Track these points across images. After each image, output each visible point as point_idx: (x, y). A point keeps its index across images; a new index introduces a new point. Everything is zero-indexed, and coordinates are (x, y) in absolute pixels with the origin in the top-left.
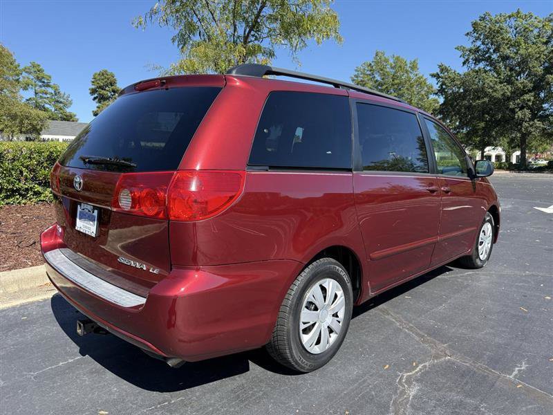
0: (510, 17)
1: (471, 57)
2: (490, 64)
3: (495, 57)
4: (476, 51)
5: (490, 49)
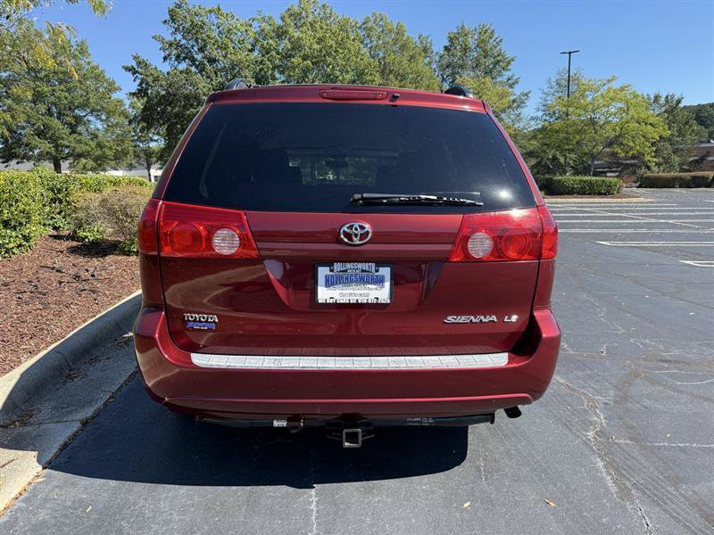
0: (210, 12)
1: (174, 52)
2: (194, 64)
3: (199, 57)
4: (178, 45)
5: (193, 46)
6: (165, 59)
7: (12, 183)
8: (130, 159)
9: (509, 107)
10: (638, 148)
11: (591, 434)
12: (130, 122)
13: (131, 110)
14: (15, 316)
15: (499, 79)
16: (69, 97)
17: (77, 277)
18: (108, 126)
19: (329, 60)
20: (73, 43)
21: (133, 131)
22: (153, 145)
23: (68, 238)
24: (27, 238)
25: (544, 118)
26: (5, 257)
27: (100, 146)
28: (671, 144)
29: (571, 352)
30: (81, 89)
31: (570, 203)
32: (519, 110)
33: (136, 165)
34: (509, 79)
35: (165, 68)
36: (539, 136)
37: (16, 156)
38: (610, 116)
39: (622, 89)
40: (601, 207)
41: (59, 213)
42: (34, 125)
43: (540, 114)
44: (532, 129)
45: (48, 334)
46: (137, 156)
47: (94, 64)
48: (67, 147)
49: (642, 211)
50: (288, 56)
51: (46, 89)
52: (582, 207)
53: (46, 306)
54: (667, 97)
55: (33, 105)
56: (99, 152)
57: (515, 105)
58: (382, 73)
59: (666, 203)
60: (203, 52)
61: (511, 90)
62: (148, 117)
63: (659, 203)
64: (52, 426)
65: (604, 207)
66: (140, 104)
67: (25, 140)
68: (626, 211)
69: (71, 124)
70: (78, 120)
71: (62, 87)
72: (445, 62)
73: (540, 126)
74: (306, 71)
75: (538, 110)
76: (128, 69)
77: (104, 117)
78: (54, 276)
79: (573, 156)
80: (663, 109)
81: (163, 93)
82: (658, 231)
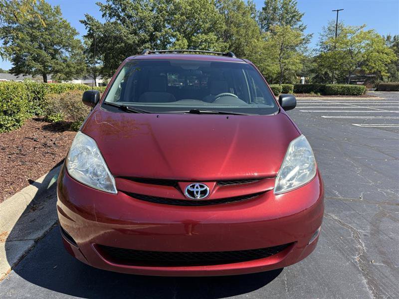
1: (108, 12)
2: (119, 19)
3: (122, 14)
4: (110, 8)
5: (119, 8)
6: (103, 16)
7: (8, 89)
8: (85, 73)
9: (300, 43)
10: (377, 67)
11: (357, 258)
12: (84, 52)
13: (85, 45)
14: (4, 170)
15: (295, 27)
16: (51, 39)
17: (45, 145)
18: (72, 55)
19: (196, 15)
20: (52, 7)
21: (86, 57)
22: (97, 65)
23: (43, 120)
24: (18, 121)
25: (321, 50)
26: (5, 132)
27: (68, 66)
28: (396, 65)
29: (341, 197)
30: (58, 34)
31: (336, 100)
32: (307, 45)
33: (88, 77)
34: (300, 26)
35: (103, 21)
36: (318, 61)
37: (22, 72)
38: (361, 48)
39: (369, 32)
40: (354, 102)
41: (39, 106)
42: (32, 54)
43: (318, 47)
44: (313, 56)
45: (22, 181)
46: (88, 71)
47: (64, 19)
48: (51, 67)
49: (379, 105)
50: (172, 13)
51: (38, 33)
52: (343, 102)
53: (23, 163)
54: (395, 37)
55: (31, 43)
56: (67, 70)
57: (304, 42)
58: (227, 23)
59: (393, 100)
60: (124, 12)
61: (302, 33)
62: (94, 50)
63: (388, 100)
64: (17, 243)
65: (356, 102)
66: (90, 43)
67: (27, 63)
68: (369, 105)
69: (52, 54)
70: (56, 51)
71: (47, 33)
72: (263, 17)
73: (318, 55)
74: (183, 22)
75: (317, 45)
76: (82, 22)
77: (70, 50)
78: (32, 144)
79: (337, 72)
80: (392, 44)
81: (102, 35)
82: (389, 118)
